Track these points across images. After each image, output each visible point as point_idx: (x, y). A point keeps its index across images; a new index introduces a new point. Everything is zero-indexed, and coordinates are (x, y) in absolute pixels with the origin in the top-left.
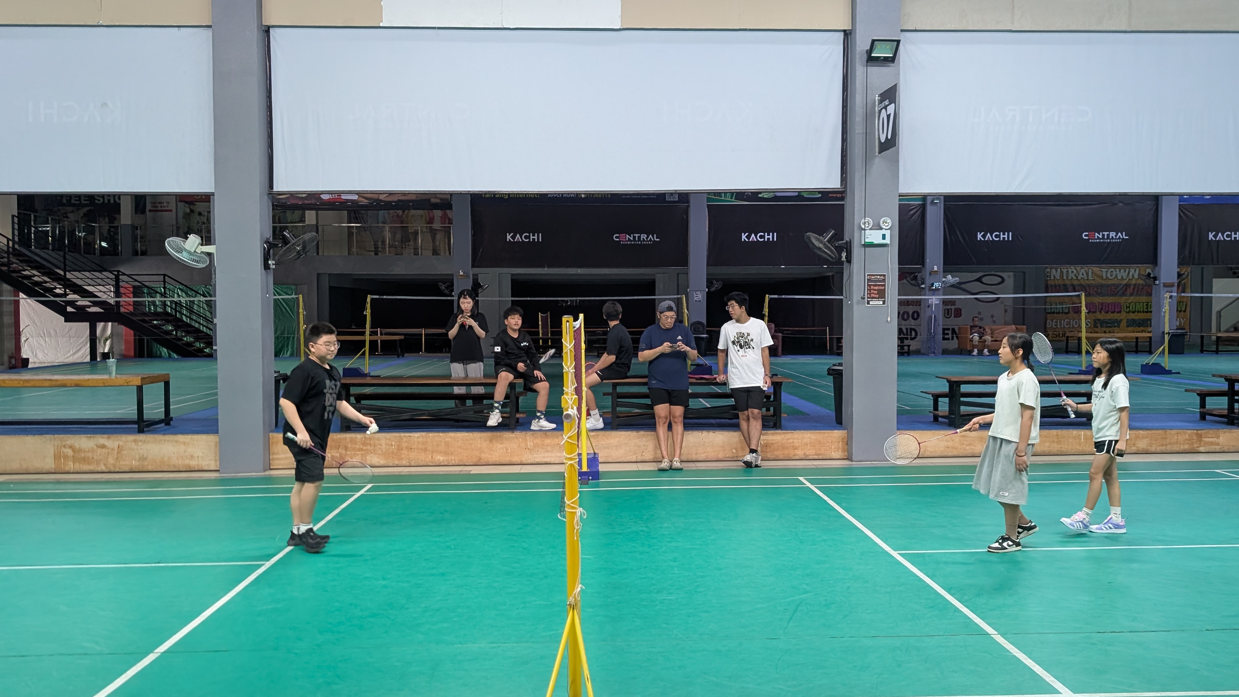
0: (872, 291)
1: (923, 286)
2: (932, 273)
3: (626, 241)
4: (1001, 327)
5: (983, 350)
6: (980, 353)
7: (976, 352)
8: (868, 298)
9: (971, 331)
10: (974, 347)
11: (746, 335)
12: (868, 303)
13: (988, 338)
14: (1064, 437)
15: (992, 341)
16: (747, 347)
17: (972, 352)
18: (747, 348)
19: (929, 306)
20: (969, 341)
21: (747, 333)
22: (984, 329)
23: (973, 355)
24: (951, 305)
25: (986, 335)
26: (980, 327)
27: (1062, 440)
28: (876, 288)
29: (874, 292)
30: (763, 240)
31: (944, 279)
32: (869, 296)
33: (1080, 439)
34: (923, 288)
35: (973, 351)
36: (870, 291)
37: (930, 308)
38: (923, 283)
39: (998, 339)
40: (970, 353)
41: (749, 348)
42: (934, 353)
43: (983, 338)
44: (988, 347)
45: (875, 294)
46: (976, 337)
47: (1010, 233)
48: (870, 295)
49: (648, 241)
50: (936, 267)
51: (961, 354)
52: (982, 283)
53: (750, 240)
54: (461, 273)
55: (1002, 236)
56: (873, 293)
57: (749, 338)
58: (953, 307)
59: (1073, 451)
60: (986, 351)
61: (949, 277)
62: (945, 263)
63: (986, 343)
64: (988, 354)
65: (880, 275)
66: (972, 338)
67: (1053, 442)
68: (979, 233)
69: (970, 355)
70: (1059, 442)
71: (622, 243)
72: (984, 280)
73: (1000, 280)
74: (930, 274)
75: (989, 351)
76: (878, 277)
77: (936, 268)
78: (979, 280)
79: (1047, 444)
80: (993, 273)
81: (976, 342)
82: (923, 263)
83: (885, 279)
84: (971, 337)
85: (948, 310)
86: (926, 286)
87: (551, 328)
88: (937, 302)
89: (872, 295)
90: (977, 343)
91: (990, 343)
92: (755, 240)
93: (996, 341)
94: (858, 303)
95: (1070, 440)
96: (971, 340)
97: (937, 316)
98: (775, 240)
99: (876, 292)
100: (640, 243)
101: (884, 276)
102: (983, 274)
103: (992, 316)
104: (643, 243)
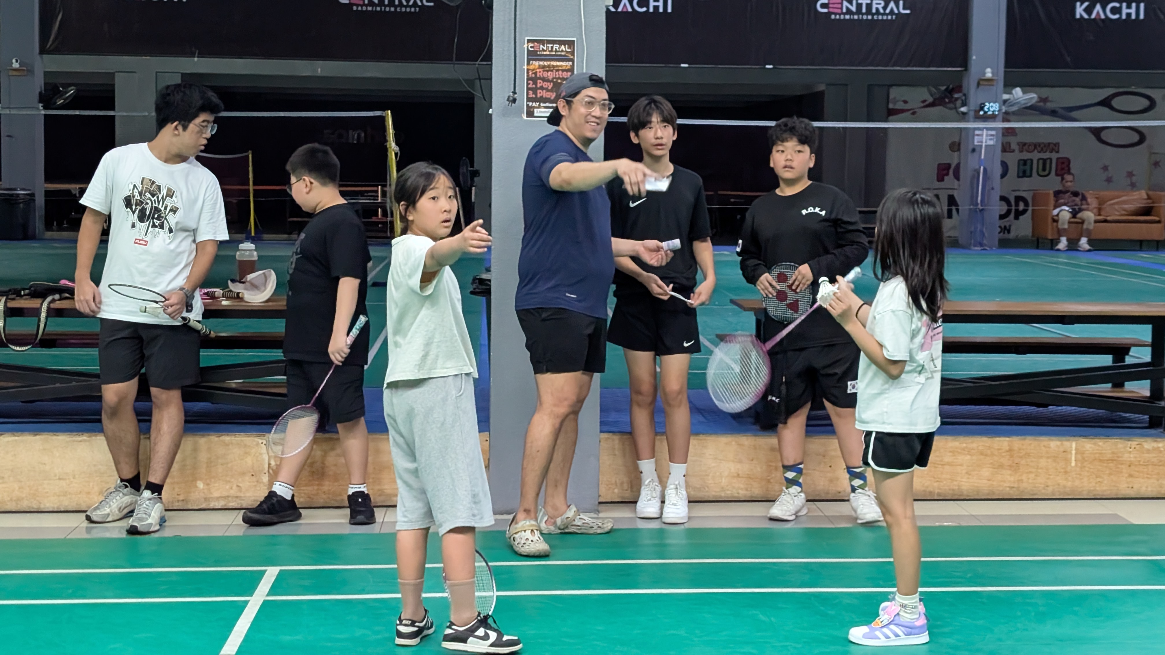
0: (540, 83)
1: (963, 109)
2: (982, 82)
3: (364, 5)
4: (1116, 193)
5: (1079, 240)
6: (1073, 246)
7: (1063, 243)
8: (529, 100)
9: (1056, 201)
10: (1060, 233)
11: (164, 192)
12: (530, 114)
13: (1089, 216)
14: (1028, 455)
15: (1096, 222)
16: (157, 222)
17: (1057, 245)
18: (154, 226)
19: (974, 150)
20: (1050, 220)
21: (169, 190)
22: (1084, 198)
23: (1058, 250)
24: (1051, 152)
25: (1087, 210)
26: (1076, 194)
27: (1023, 462)
28: (550, 75)
29: (546, 85)
30: (644, 9)
31: (1006, 97)
32: (531, 95)
33: (1068, 461)
34: (964, 114)
35: (1058, 242)
36: (535, 83)
37: (976, 155)
38: (964, 104)
39: (1109, 218)
40: (1052, 244)
41: (162, 227)
42: (981, 245)
43: (1079, 215)
44: (1088, 233)
45: (548, 90)
46: (1064, 213)
47: (1142, 5)
48: (535, 93)
49: (411, 7)
50: (989, 70)
51: (1037, 248)
52: (1112, 108)
53: (620, 9)
54: (16, 65)
55: (1125, 11)
56: (542, 88)
57: (169, 202)
58: (1054, 156)
59: (1050, 489)
60: (1084, 241)
61: (1018, 92)
62: (1008, 64)
63: (1085, 226)
64: (1087, 247)
65: (561, 43)
66: (1057, 215)
67: (1001, 466)
68: (1078, 4)
69: (1052, 249)
70: (1015, 468)
71: (355, 8)
72: (1115, 103)
73: (1146, 103)
74: (979, 84)
75: (1090, 242)
76: (556, 47)
77: (989, 74)
78: (1106, 103)
79: (986, 472)
80: (1133, 89)
81: (1063, 224)
82: (964, 62)
83: (573, 53)
84: (1055, 212)
85: (1044, 161)
86: (969, 110)
87: (255, 184)
88: (991, 143)
89: (540, 93)
90: (1066, 226)
91: (1091, 227)
92: (630, 10)
93: (1105, 221)
94: (505, 114)
95: (1043, 462)
96: (1055, 221)
97: (988, 170)
98: (669, 10)
99: (550, 86)
100: (392, 9)
101: (571, 43)
102: (1110, 91)
103: (1130, 174)
104: (398, 9)
